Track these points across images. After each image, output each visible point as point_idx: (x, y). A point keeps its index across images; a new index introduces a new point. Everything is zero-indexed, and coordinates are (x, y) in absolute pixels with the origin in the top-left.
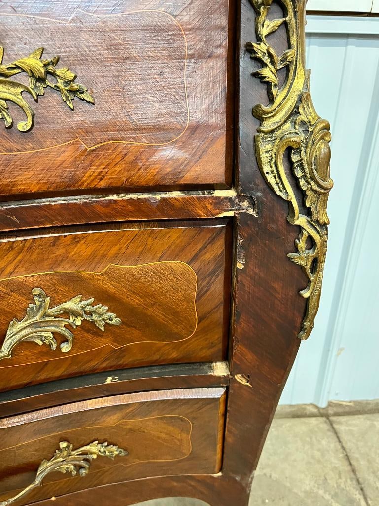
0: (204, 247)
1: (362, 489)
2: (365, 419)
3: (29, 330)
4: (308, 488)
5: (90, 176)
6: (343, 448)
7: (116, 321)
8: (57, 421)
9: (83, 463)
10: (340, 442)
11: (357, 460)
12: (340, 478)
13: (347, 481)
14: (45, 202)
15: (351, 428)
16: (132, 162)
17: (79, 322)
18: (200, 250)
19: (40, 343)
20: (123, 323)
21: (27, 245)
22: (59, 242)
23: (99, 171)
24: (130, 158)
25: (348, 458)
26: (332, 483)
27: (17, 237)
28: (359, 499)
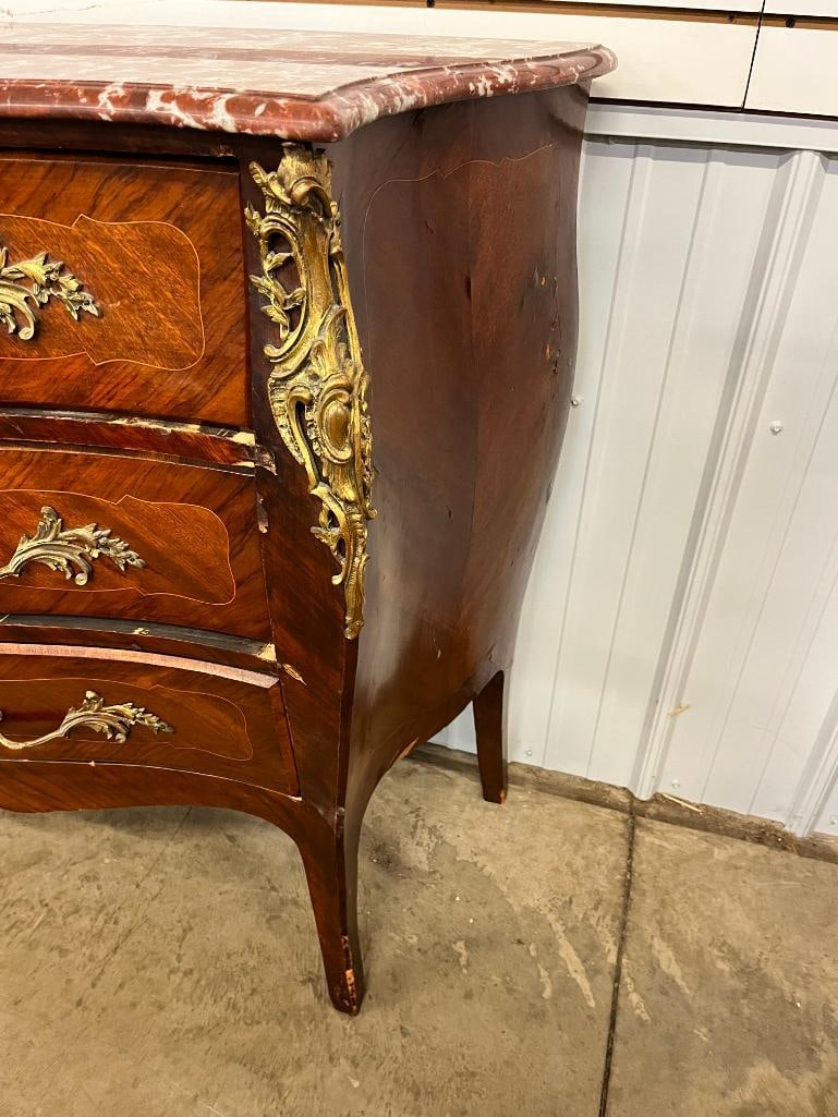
0: (231, 498)
1: (623, 939)
2: (701, 838)
3: (39, 551)
4: (532, 904)
5: (99, 394)
6: (629, 867)
7: (137, 562)
8: (77, 664)
9: (118, 726)
10: (630, 857)
11: (643, 893)
12: (596, 908)
13: (604, 917)
14: (51, 415)
15: (665, 844)
16: (143, 385)
17: (95, 554)
18: (228, 500)
19: (54, 568)
20: (145, 567)
21: (36, 458)
22: (69, 461)
23: (107, 390)
24: (140, 381)
25: (628, 886)
26: (577, 911)
27: (26, 446)
28: (609, 950)
